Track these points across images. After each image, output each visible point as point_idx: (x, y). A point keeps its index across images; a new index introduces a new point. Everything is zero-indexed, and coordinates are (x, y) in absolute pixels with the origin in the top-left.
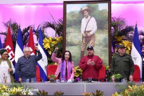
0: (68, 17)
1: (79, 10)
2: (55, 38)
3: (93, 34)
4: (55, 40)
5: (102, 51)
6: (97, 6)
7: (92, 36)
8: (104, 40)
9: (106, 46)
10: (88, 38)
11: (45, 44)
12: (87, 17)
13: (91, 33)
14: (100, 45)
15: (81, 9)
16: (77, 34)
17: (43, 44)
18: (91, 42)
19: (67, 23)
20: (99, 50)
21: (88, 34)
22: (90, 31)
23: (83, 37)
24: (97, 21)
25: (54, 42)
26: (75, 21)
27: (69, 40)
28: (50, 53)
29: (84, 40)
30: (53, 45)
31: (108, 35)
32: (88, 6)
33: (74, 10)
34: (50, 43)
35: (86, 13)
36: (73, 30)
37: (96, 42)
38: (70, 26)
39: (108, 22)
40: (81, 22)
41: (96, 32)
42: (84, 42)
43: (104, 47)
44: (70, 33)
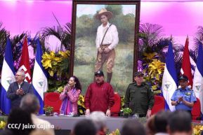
0: (79, 24)
1: (94, 13)
2: (60, 53)
3: (113, 49)
4: (59, 56)
5: (124, 74)
6: (121, 9)
7: (110, 51)
8: (128, 58)
9: (129, 67)
10: (105, 54)
11: (44, 62)
12: (105, 25)
13: (110, 47)
14: (121, 64)
15: (98, 12)
16: (90, 48)
17: (42, 61)
18: (109, 60)
19: (77, 32)
20: (119, 72)
21: (106, 49)
22: (109, 45)
23: (98, 52)
24: (119, 30)
25: (57, 59)
26: (87, 29)
27: (78, 57)
28: (52, 74)
29: (100, 56)
30: (55, 64)
31: (133, 50)
32: (107, 9)
33: (87, 14)
34: (52, 61)
35: (104, 19)
36: (84, 42)
37: (117, 61)
38: (81, 36)
39: (134, 32)
40: (96, 31)
41: (117, 46)
42: (100, 60)
43: (126, 68)
44: (80, 46)
